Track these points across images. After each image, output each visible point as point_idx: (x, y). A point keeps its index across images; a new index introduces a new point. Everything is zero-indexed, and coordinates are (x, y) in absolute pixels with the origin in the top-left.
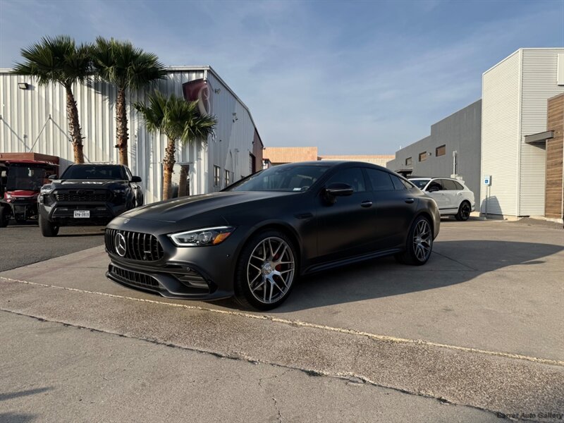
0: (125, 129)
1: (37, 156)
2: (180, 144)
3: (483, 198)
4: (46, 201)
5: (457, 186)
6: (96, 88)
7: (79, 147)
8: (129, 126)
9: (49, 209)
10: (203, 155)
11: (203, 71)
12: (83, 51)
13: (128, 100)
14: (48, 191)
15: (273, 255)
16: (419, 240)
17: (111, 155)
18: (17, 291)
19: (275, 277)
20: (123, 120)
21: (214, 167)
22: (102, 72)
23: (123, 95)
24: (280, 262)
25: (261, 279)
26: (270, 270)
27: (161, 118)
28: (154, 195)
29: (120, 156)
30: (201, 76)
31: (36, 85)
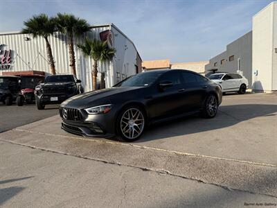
0: (73, 57)
1: (35, 72)
2: (99, 63)
3: (253, 82)
4: (38, 94)
5: (239, 77)
6: (59, 38)
7: (53, 66)
8: (75, 55)
9: (39, 97)
10: (111, 67)
11: (108, 26)
12: (52, 20)
13: (74, 42)
14: (38, 89)
15: (133, 117)
16: (211, 106)
17: (68, 70)
18: (25, 135)
19: (135, 127)
20: (72, 53)
21: (116, 73)
22: (61, 30)
23: (72, 40)
24: (137, 119)
25: (128, 128)
26: (132, 124)
27: (90, 50)
28: (89, 88)
29: (72, 70)
30: (108, 28)
31: (32, 38)
